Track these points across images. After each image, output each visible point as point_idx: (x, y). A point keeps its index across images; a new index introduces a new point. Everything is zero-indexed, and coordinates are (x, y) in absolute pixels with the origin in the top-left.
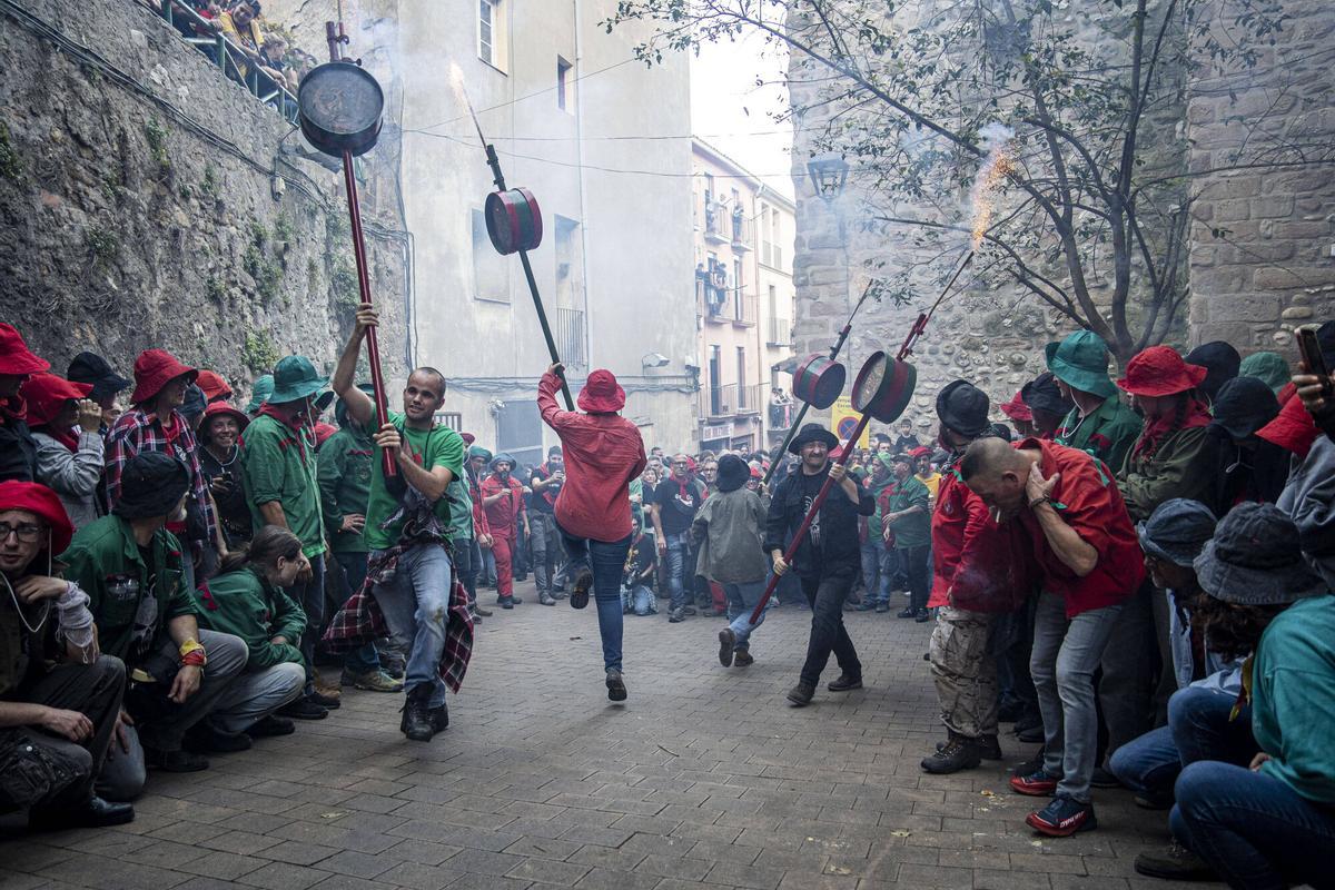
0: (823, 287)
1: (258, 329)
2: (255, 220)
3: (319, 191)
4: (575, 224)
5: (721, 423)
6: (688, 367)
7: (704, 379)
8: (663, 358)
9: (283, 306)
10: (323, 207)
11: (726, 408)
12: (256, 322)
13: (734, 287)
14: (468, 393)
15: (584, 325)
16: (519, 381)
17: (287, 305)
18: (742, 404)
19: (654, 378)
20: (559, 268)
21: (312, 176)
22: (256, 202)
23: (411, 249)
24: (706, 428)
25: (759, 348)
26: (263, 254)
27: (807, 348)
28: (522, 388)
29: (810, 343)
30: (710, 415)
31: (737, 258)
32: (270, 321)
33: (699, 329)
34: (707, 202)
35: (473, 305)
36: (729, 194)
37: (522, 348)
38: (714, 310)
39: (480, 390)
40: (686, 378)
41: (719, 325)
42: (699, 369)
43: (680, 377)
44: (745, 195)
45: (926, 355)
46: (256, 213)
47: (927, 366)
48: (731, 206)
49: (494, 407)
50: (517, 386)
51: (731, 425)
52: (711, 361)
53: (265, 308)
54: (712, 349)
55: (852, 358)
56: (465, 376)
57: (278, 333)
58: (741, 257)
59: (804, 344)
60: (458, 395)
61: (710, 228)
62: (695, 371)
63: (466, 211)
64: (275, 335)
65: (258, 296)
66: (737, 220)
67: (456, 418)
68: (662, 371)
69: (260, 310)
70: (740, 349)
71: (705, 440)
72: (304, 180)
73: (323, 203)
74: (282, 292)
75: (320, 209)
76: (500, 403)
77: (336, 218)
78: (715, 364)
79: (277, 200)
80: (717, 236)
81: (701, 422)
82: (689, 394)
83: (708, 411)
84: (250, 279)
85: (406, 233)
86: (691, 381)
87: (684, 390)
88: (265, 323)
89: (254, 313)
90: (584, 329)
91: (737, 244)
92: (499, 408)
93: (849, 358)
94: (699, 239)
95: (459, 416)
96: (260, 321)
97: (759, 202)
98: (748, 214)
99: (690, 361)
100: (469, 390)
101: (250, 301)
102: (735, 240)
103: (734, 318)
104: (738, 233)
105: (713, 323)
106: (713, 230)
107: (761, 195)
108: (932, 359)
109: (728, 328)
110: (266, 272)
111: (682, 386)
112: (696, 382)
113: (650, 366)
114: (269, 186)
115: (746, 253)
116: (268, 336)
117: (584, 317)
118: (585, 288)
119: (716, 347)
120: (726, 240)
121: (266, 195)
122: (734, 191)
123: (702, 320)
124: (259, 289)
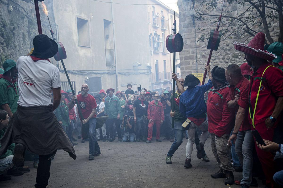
0: (188, 39)
1: (5, 54)
2: (2, 19)
3: (25, 11)
4: (110, 22)
5: (159, 84)
6: (148, 66)
7: (153, 70)
8: (140, 64)
9: (14, 47)
10: (26, 16)
11: (160, 79)
12: (4, 52)
13: (162, 42)
14: (77, 75)
15: (114, 54)
16: (94, 71)
17: (15, 47)
18: (166, 78)
19: (137, 70)
20: (105, 36)
21: (22, 5)
22: (2, 13)
23: (57, 30)
24: (154, 86)
25: (171, 61)
26: (6, 30)
27: (183, 59)
28: (95, 73)
29: (184, 57)
30: (155, 81)
31: (163, 33)
32: (9, 52)
33: (151, 55)
34: (153, 15)
35: (78, 48)
36: (160, 13)
37: (95, 61)
38: (156, 49)
39: (81, 74)
40: (147, 70)
41: (158, 53)
42: (151, 67)
43: (145, 70)
44: (165, 13)
45: (221, 60)
46: (3, 17)
47: (221, 63)
48: (160, 16)
49: (86, 79)
50: (93, 73)
51: (162, 85)
52: (155, 65)
53: (7, 48)
54: (156, 61)
55: (197, 61)
56: (76, 70)
57: (13, 56)
58: (164, 32)
59: (182, 58)
60: (74, 76)
61: (154, 24)
62: (150, 68)
63: (75, 18)
64: (12, 57)
65: (5, 44)
66: (163, 21)
67: (74, 83)
68: (139, 68)
69: (6, 48)
70: (165, 61)
71: (154, 89)
72: (19, 7)
73: (26, 15)
74: (13, 43)
75: (25, 17)
76: (88, 78)
77: (31, 20)
78: (157, 66)
79: (10, 13)
80: (156, 26)
81: (152, 84)
82: (148, 75)
83: (155, 80)
84: (2, 38)
85: (56, 25)
86: (149, 71)
87: (147, 74)
88: (8, 52)
89: (4, 49)
90: (114, 55)
91: (162, 28)
92: (87, 80)
93: (196, 62)
94: (150, 27)
95: (75, 82)
96: (6, 52)
97: (170, 15)
98: (166, 18)
99: (148, 64)
100: (78, 74)
101: (2, 45)
102: (162, 27)
103: (162, 51)
104: (163, 25)
105: (155, 53)
106: (155, 24)
107: (170, 13)
108: (223, 61)
109: (160, 55)
110: (7, 36)
111: (146, 72)
112: (150, 71)
113: (135, 66)
114: (7, 8)
115: (166, 31)
116: (9, 57)
117: (114, 51)
118: (114, 42)
119: (157, 61)
120: (159, 27)
121: (6, 11)
122: (162, 12)
123: (152, 52)
124: (5, 41)
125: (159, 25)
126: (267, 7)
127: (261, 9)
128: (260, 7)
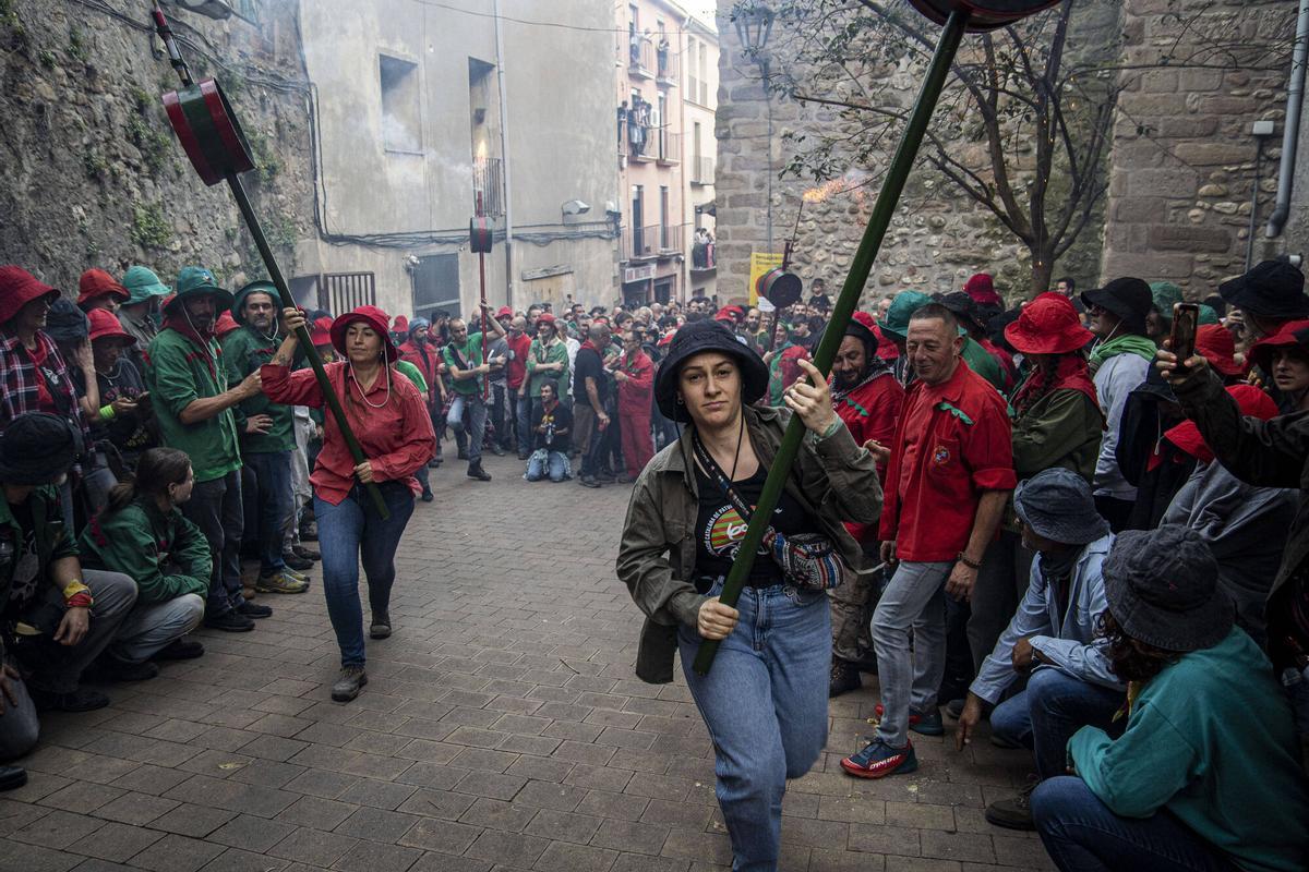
0: (745, 140)
1: (147, 204)
2: (134, 83)
3: (207, 43)
4: (490, 67)
5: (644, 264)
6: (609, 213)
7: (627, 222)
8: (583, 206)
9: (174, 176)
10: (213, 62)
11: (648, 249)
12: (145, 196)
13: (658, 125)
14: (380, 250)
15: (501, 173)
16: (434, 235)
17: (179, 174)
18: (665, 244)
19: (575, 225)
20: (474, 113)
22: (133, 63)
23: (314, 101)
24: (628, 270)
25: (683, 188)
26: (147, 121)
27: (727, 204)
28: (437, 242)
29: (731, 198)
30: (632, 256)
31: (661, 94)
32: (161, 193)
33: (622, 169)
34: (632, 35)
35: (384, 157)
36: (655, 28)
37: (437, 202)
38: (636, 149)
39: (393, 247)
40: (606, 223)
41: (642, 164)
42: (619, 215)
43: (601, 223)
44: (671, 26)
45: (847, 214)
46: (135, 76)
47: (845, 226)
48: (656, 39)
49: (409, 263)
50: (433, 240)
51: (654, 266)
52: (634, 201)
53: (154, 179)
54: (635, 189)
55: (772, 214)
56: (378, 232)
57: (172, 205)
58: (666, 93)
59: (724, 199)
60: (370, 253)
61: (633, 64)
62: (616, 216)
63: (373, 56)
64: (168, 209)
65: (145, 168)
66: (662, 54)
67: (369, 277)
68: (584, 218)
69: (149, 183)
70: (663, 188)
71: (627, 282)
73: (212, 57)
74: (172, 160)
75: (210, 65)
76: (414, 259)
77: (228, 72)
78: (638, 204)
79: (158, 59)
80: (641, 72)
81: (623, 265)
82: (610, 239)
83: (629, 253)
84: (134, 150)
85: (309, 84)
86: (612, 227)
87: (605, 236)
88: (156, 196)
89: (142, 187)
90: (502, 177)
91: (661, 80)
92: (414, 264)
93: (769, 216)
94: (621, 75)
95: (372, 275)
96: (150, 195)
97: (685, 35)
98: (673, 49)
99: (611, 206)
100: (382, 246)
101: (136, 175)
102: (660, 75)
103: (658, 157)
104: (663, 68)
105: (636, 163)
106: (636, 66)
107: (687, 28)
108: (851, 218)
109: (651, 167)
110: (152, 141)
111: (604, 232)
112: (618, 228)
113: (570, 213)
114: (147, 43)
115: (671, 89)
116: (160, 211)
117: (501, 165)
118: (502, 135)
119: (639, 187)
120: (650, 76)
121: (146, 55)
122: (660, 23)
123: (625, 159)
124: (145, 159)
125: (650, 71)
126: (1004, 90)
127: (986, 95)
128: (984, 87)
